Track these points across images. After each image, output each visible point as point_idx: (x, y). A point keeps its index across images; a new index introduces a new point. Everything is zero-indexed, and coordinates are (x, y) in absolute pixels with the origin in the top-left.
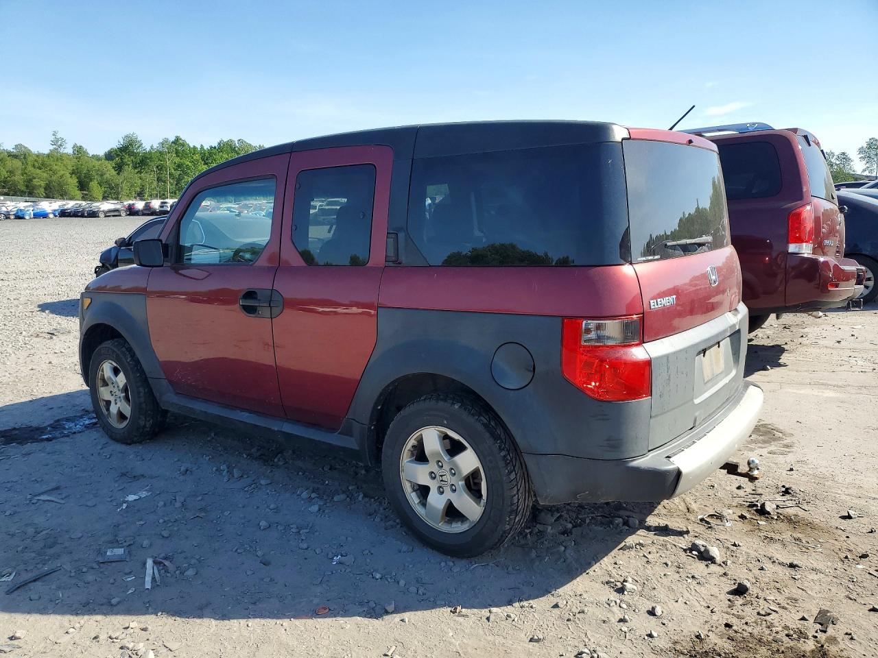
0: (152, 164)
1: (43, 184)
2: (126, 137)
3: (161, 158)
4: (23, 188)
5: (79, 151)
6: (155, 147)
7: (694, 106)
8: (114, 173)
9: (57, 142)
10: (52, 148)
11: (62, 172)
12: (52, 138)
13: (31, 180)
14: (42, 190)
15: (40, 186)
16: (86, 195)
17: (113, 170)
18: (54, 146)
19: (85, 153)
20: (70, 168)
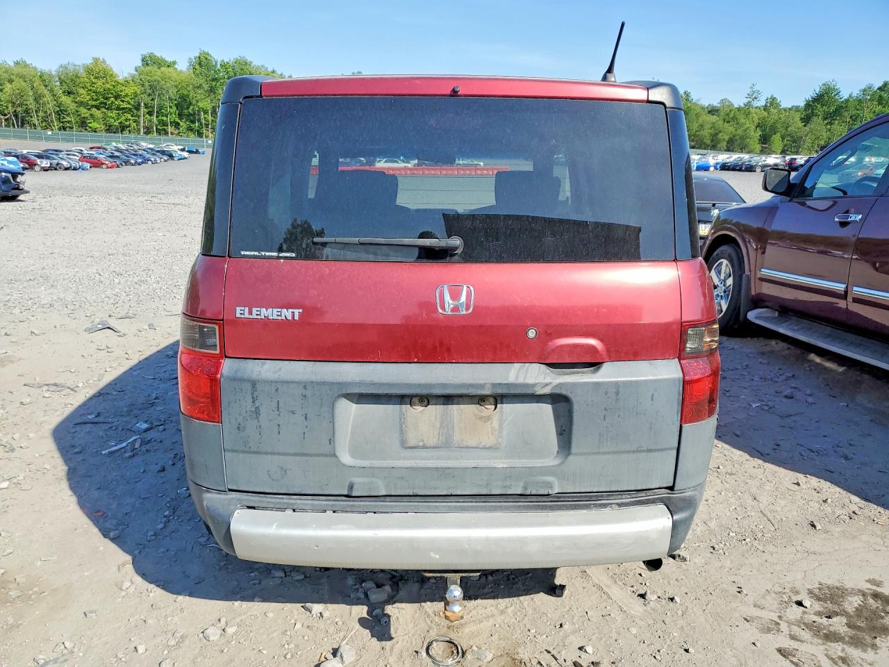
0: (846, 114)
1: (727, 138)
2: (824, 85)
3: (858, 107)
4: (708, 142)
5: (773, 102)
6: (855, 95)
7: (623, 25)
8: (801, 124)
9: (753, 96)
10: (746, 101)
11: (748, 125)
12: (749, 91)
13: (717, 134)
14: (725, 143)
15: (724, 140)
16: (766, 148)
17: (800, 122)
18: (749, 99)
19: (778, 105)
20: (757, 121)
